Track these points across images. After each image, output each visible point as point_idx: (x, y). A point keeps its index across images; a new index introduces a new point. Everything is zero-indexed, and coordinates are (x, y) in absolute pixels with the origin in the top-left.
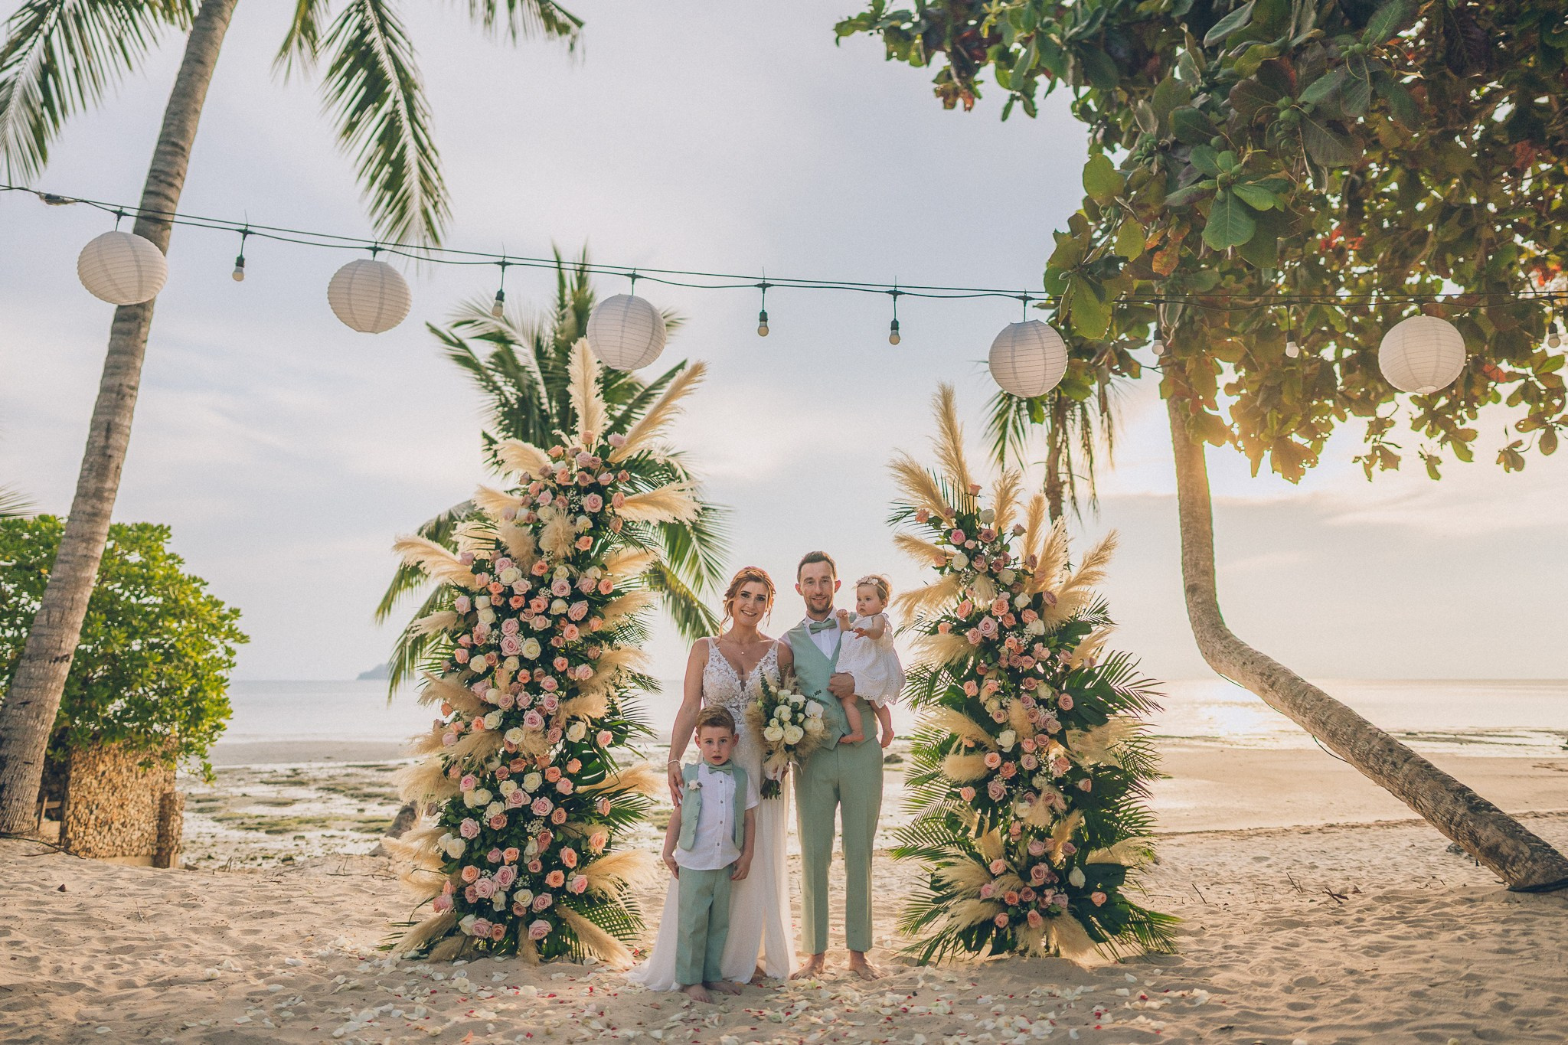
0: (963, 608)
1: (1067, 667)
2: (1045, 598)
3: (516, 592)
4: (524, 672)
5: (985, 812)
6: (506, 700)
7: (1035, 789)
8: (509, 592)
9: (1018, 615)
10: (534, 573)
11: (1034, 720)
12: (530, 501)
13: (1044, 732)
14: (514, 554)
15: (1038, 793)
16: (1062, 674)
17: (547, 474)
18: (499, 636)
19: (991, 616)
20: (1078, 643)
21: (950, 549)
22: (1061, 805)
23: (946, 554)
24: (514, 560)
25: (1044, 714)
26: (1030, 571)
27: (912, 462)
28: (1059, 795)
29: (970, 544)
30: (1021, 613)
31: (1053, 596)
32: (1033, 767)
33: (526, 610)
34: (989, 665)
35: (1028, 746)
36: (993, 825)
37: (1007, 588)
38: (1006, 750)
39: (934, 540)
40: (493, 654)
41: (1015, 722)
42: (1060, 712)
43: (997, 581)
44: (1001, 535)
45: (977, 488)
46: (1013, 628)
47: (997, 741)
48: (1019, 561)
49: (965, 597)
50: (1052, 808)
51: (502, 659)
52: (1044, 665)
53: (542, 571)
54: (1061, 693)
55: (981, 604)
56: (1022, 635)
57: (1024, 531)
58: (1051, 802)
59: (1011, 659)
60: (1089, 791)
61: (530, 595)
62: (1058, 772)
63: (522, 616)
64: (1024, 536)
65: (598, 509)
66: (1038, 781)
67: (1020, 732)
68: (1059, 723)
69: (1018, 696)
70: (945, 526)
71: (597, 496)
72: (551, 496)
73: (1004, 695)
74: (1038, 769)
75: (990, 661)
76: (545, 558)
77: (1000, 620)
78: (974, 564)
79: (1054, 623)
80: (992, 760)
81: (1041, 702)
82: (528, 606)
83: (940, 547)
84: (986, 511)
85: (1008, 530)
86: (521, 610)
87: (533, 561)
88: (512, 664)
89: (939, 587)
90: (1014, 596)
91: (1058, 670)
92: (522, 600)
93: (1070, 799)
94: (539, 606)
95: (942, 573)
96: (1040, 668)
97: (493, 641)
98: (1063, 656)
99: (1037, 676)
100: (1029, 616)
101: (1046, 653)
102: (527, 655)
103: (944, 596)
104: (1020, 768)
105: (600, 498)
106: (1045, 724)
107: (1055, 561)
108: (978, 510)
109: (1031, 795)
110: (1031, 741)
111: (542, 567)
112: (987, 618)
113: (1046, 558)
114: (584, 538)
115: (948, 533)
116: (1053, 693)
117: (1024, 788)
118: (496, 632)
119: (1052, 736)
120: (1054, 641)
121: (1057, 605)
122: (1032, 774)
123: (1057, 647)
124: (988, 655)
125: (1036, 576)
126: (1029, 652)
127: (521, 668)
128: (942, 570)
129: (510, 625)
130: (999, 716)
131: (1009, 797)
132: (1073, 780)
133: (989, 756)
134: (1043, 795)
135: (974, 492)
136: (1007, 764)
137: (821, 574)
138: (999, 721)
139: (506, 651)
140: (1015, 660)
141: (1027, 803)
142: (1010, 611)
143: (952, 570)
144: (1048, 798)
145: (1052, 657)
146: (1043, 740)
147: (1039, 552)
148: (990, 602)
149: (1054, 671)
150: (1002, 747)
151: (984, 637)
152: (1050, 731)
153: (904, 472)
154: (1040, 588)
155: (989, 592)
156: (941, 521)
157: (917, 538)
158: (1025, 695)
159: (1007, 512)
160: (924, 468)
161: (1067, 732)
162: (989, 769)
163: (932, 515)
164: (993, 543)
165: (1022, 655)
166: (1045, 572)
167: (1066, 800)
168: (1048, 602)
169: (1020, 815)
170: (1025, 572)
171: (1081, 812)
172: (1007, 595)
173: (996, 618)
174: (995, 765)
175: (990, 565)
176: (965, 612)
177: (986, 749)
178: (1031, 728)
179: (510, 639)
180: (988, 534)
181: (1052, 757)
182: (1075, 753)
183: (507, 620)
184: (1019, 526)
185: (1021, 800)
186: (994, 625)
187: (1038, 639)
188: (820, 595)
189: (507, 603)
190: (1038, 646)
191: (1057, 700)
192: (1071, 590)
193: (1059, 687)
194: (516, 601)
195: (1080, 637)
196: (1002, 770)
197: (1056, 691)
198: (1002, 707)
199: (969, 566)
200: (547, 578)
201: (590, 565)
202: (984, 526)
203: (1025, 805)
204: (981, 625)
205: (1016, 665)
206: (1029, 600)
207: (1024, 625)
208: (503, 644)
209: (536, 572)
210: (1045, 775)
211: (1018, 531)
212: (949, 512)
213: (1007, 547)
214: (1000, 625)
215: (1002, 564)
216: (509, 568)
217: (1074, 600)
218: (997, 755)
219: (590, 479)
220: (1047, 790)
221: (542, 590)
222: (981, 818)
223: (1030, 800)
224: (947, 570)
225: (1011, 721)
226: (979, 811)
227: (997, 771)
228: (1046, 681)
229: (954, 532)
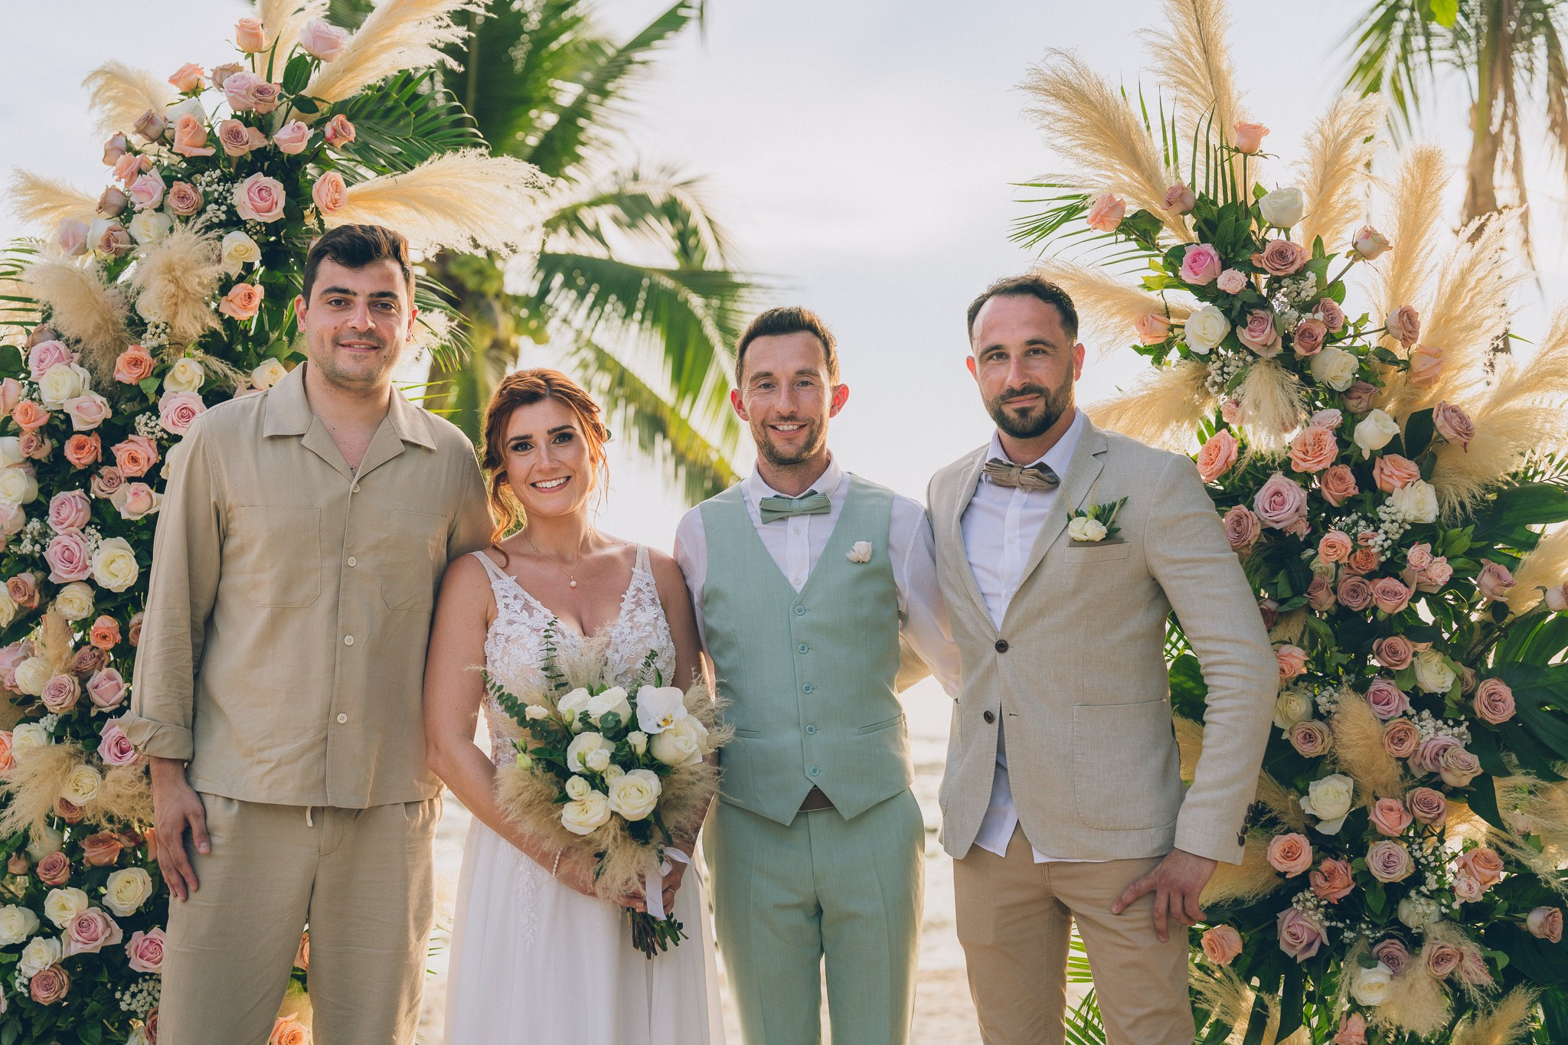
0: (1215, 450)
1: (1498, 609)
2: (1439, 421)
3: (77, 426)
4: (105, 623)
5: (1269, 986)
6: (60, 689)
7: (1406, 930)
8: (58, 427)
9: (1364, 471)
10: (119, 377)
11: (1406, 750)
12: (117, 201)
13: (1433, 781)
14: (70, 333)
15: (1414, 941)
16: (1485, 625)
17: (153, 131)
18: (44, 534)
19: (1289, 473)
20: (1531, 543)
21: (1183, 299)
22: (1475, 973)
23: (1167, 313)
24: (74, 344)
25: (1430, 733)
26: (1401, 353)
27: (1082, 73)
28: (1471, 948)
29: (1232, 281)
30: (1370, 465)
31: (1463, 418)
32: (1401, 872)
33: (105, 470)
34: (1282, 602)
35: (1386, 817)
36: (1291, 1020)
37: (1335, 398)
38: (1330, 829)
39: (1137, 279)
40: (28, 578)
41: (1348, 755)
42: (1478, 727)
43: (1307, 380)
44: (1321, 256)
45: (1254, 133)
46: (1349, 506)
47: (1303, 802)
48: (1369, 327)
49: (1221, 425)
50: (1452, 986)
51: (51, 591)
52: (1436, 603)
53: (139, 371)
54: (1482, 676)
55: (1262, 441)
56: (1375, 523)
57: (1383, 245)
58: (1446, 969)
59: (1343, 588)
60: (1557, 937)
61: (114, 431)
62: (1469, 890)
63: (98, 487)
64: (1384, 259)
65: (277, 214)
66: (1415, 912)
67: (1366, 781)
68: (1474, 759)
69: (1361, 687)
70: (1168, 238)
71: (270, 181)
72: (161, 185)
73: (1323, 683)
74: (1416, 879)
75: (1284, 591)
76: (149, 341)
77: (1315, 484)
78: (1244, 335)
79: (1464, 489)
80: (1290, 854)
81: (1425, 702)
82: (110, 460)
83: (1154, 295)
84: (1279, 193)
85: (1339, 245)
86: (92, 470)
87: (121, 347)
88: (75, 602)
89: (1148, 401)
90: (1352, 419)
91: (1474, 617)
92: (94, 442)
93: (1503, 960)
94: (134, 460)
95: (1158, 361)
96: (1424, 612)
97: (26, 548)
98: (1487, 580)
99: (1416, 631)
100: (1393, 472)
101: (1441, 571)
102: (105, 581)
103: (1164, 423)
104: (1365, 877)
105: (277, 189)
106: (1435, 759)
107: (1471, 327)
108: (1259, 191)
109: (1395, 948)
110: (1396, 804)
111: (136, 362)
112: (1277, 479)
113: (1445, 319)
114: (240, 289)
115: (1175, 256)
116: (1460, 678)
117: (1375, 927)
118: (35, 524)
119: (1454, 794)
120: (1463, 538)
121: (1473, 442)
122: (1397, 892)
123: (1471, 553)
124: (1281, 578)
125: (1417, 365)
126: (1393, 566)
127: (98, 613)
128: (1158, 353)
129: (69, 506)
130: (1309, 737)
131: (1334, 950)
132: (1512, 910)
133: (1277, 846)
134: (1426, 951)
135: (1244, 143)
136: (1327, 864)
137: (794, 365)
138: (1307, 750)
139: (59, 573)
140: (1355, 591)
141: (1382, 967)
142: (1342, 459)
143: (1187, 354)
144: (1440, 960)
145: (1456, 582)
146: (1428, 805)
147: (1425, 303)
148: (1289, 438)
149: (1461, 618)
150: (1317, 820)
151: (1268, 531)
152: (1451, 779)
153: (1058, 96)
154: (1426, 400)
155: (1284, 409)
156: (1156, 224)
157: (1092, 273)
158: (1379, 684)
159: (1338, 199)
160: (1112, 87)
161: (1498, 783)
162: (1282, 875)
163: (1131, 208)
164: (1300, 275)
165: (1372, 576)
166: (1438, 356)
167: (1490, 962)
168: (1447, 432)
169: (1366, 998)
170: (1385, 355)
171: (1533, 994)
172: (1333, 417)
173: (1305, 478)
174: (1296, 867)
175: (1287, 339)
176: (1219, 464)
177: (1273, 822)
178: (1395, 771)
179: (66, 541)
180: (1282, 253)
181: (1453, 844)
182: (1517, 839)
183: (62, 495)
184: (1369, 234)
185: (1368, 961)
186: (1295, 496)
187: (1418, 532)
188: (790, 418)
189: (58, 453)
190: (1418, 554)
191: (1470, 696)
192: (1514, 404)
193: (1475, 661)
194: (80, 447)
195: (1536, 528)
196: (1317, 879)
197: (1468, 673)
198: (1316, 714)
199: (1231, 340)
200: (149, 386)
201: (262, 357)
202: (1273, 235)
203: (1379, 975)
204: (1262, 497)
205: (1356, 605)
206: (1396, 429)
207: (1380, 497)
208: (52, 555)
209: (125, 375)
210: (1433, 896)
211: (1367, 247)
212: (1176, 198)
213: (1336, 290)
214: (1315, 498)
215: (1321, 331)
216: (61, 367)
217: (1517, 428)
218: (1303, 841)
219: (254, 139)
220: (1440, 937)
221: (141, 419)
222: (1259, 1003)
223: (1391, 961)
224: (1174, 355)
225: (1341, 752)
226: (1256, 981)
227: (1303, 882)
228: (1439, 645)
229: (1190, 252)
